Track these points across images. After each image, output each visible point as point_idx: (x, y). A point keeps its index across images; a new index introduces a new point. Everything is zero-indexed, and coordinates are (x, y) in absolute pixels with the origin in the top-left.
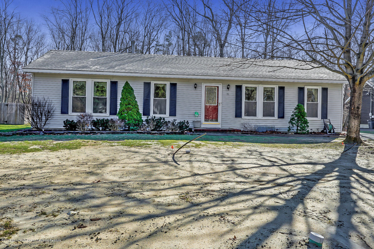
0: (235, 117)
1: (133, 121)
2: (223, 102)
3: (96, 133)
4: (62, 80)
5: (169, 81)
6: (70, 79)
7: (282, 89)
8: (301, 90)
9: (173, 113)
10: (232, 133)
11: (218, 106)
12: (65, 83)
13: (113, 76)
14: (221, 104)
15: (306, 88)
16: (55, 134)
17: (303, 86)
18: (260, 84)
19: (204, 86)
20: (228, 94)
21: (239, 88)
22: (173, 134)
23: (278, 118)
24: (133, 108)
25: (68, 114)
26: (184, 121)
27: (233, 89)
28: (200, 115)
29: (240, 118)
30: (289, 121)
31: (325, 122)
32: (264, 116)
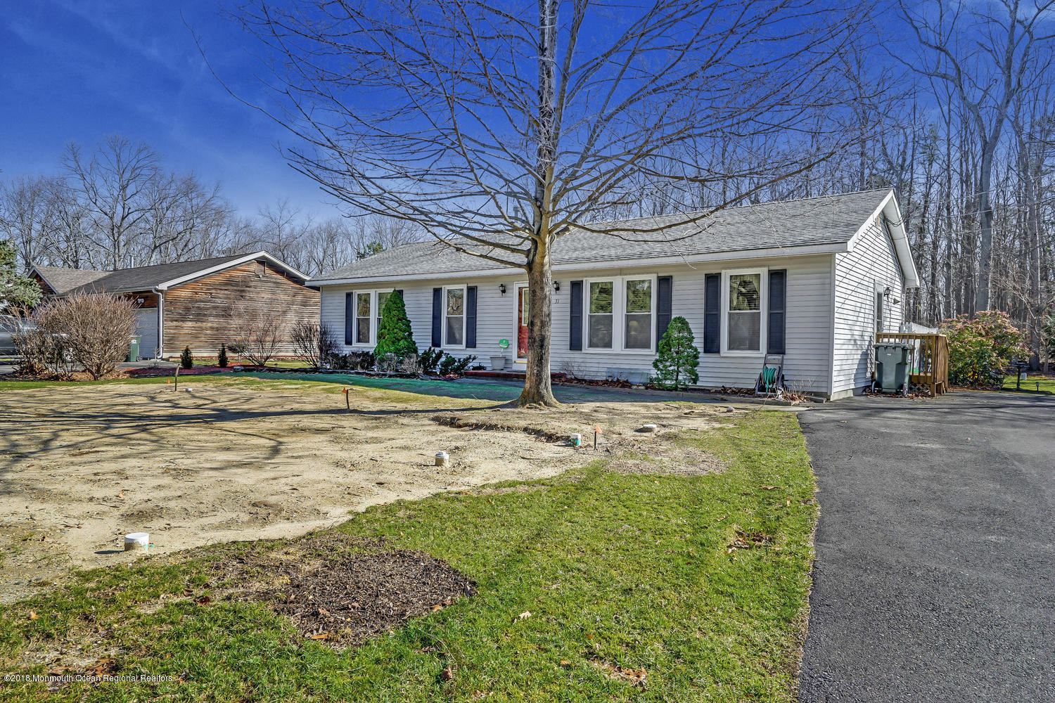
0: (570, 349)
4: (347, 294)
6: (354, 292)
9: (472, 342)
15: (726, 274)
17: (718, 271)
18: (617, 275)
19: (516, 287)
20: (557, 302)
27: (566, 290)
28: (510, 346)
29: (579, 352)
31: (767, 362)
32: (630, 346)
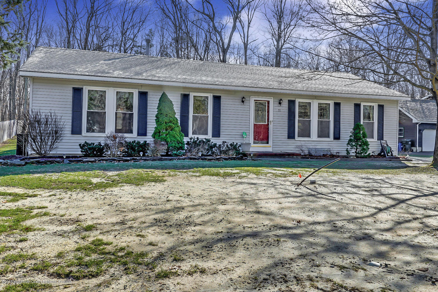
0: (288, 138)
1: (176, 144)
2: (274, 120)
3: (137, 160)
4: (73, 88)
5: (211, 93)
6: (84, 87)
7: (337, 105)
8: (357, 106)
9: (217, 133)
10: (291, 158)
11: (268, 124)
12: (77, 92)
13: (142, 85)
14: (272, 123)
15: (362, 104)
16: (84, 162)
17: (360, 103)
18: (314, 99)
19: (252, 100)
20: (279, 111)
21: (291, 103)
22: (232, 160)
23: (334, 139)
24: (175, 127)
25: (81, 134)
26: (233, 143)
27: (285, 105)
28: (248, 136)
29: (293, 140)
30: (347, 143)
31: (382, 143)
32: (319, 136)
